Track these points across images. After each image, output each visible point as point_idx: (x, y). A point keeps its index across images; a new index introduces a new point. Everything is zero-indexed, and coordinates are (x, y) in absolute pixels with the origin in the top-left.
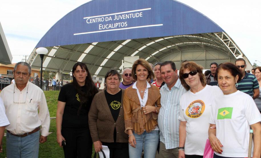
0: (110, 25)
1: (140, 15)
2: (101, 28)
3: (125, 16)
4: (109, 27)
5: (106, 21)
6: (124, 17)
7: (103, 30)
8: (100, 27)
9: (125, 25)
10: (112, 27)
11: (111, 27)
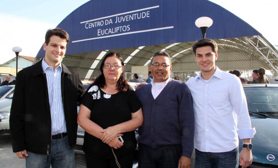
0: (110, 29)
1: (147, 15)
2: (100, 33)
3: (129, 17)
4: (109, 32)
5: (106, 24)
6: (127, 18)
7: (101, 36)
8: (98, 32)
9: (128, 29)
10: (113, 33)
11: (111, 32)
